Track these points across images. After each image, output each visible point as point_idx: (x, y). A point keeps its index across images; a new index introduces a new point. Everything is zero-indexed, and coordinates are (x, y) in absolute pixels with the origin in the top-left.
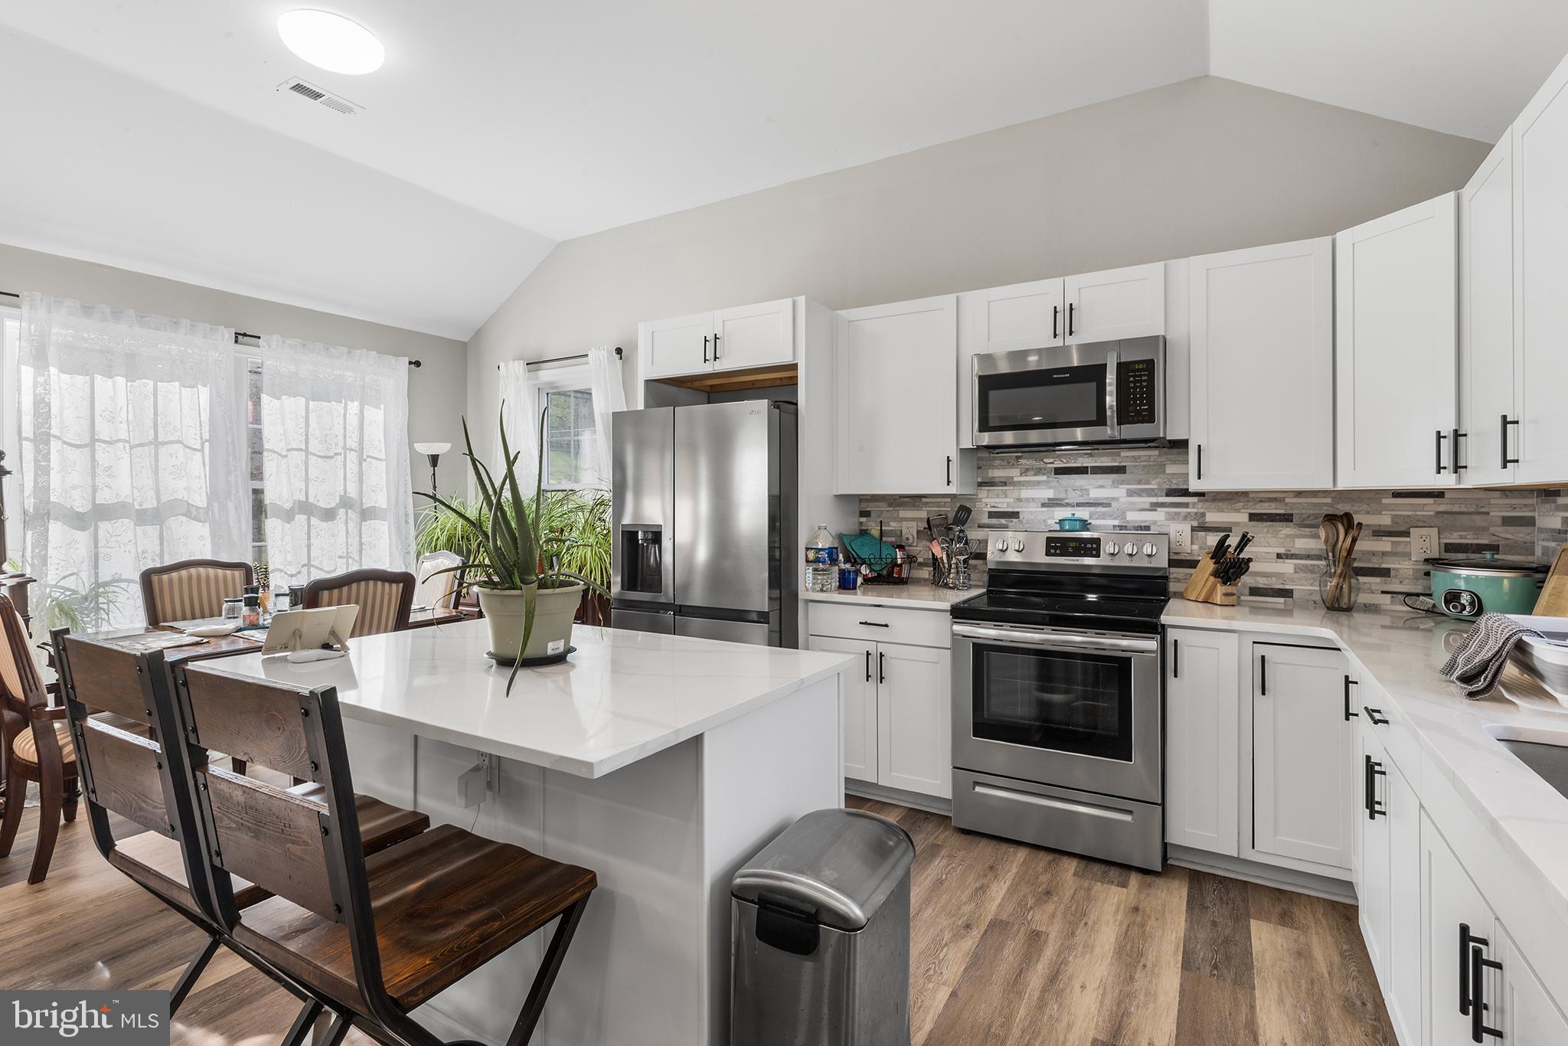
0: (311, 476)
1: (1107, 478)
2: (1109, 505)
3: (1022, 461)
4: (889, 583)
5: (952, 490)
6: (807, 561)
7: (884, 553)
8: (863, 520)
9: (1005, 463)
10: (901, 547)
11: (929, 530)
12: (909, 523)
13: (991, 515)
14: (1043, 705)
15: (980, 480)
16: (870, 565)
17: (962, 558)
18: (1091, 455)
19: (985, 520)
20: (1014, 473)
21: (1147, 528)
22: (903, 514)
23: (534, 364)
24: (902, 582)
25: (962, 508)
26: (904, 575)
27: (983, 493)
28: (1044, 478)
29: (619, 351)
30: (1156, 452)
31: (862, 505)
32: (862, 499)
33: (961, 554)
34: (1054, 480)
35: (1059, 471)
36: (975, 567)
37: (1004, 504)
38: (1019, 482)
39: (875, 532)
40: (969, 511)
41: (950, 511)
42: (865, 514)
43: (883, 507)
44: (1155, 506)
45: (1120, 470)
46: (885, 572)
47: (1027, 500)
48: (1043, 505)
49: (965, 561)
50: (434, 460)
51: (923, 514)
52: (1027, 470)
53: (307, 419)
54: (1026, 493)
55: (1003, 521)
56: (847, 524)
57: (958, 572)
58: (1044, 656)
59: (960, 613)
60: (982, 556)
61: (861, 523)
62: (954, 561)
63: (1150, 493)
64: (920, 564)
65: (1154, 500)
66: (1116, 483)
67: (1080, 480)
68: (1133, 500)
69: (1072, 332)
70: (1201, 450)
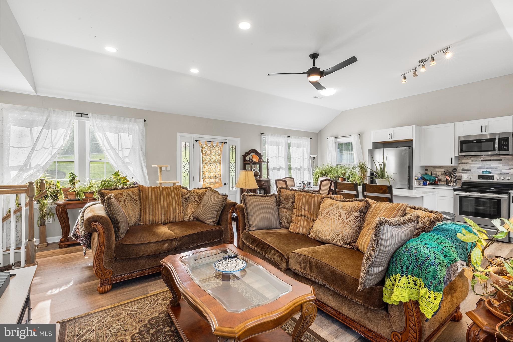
0: (297, 162)
1: (496, 162)
2: (497, 168)
3: (471, 158)
4: (434, 185)
5: (453, 165)
6: (415, 179)
7: (433, 178)
8: (426, 171)
9: (467, 159)
10: (437, 177)
11: (445, 173)
12: (439, 172)
13: (462, 170)
14: (476, 209)
15: (459, 162)
16: (429, 181)
17: (455, 179)
18: (491, 157)
19: (461, 171)
20: (469, 161)
21: (508, 173)
22: (437, 170)
23: (336, 138)
24: (437, 185)
25: (454, 169)
26: (438, 183)
27: (460, 165)
28: (478, 162)
29: (359, 135)
30: (511, 156)
31: (426, 168)
32: (425, 167)
33: (454, 179)
34: (481, 162)
35: (482, 161)
36: (458, 182)
37: (466, 167)
38: (471, 163)
39: (430, 174)
40: (456, 169)
41: (451, 170)
42: (427, 170)
43: (432, 168)
45: (500, 160)
46: (433, 182)
47: (473, 167)
48: (478, 168)
49: (456, 180)
50: (314, 158)
51: (443, 170)
52: (473, 160)
53: (296, 151)
54: (472, 165)
55: (466, 172)
56: (423, 172)
57: (453, 183)
58: (477, 199)
59: (455, 190)
60: (460, 180)
61: (425, 172)
62: (452, 180)
63: (509, 165)
64: (442, 181)
65: (510, 167)
66: (499, 163)
67: (488, 163)
68: (504, 167)
69: (486, 131)
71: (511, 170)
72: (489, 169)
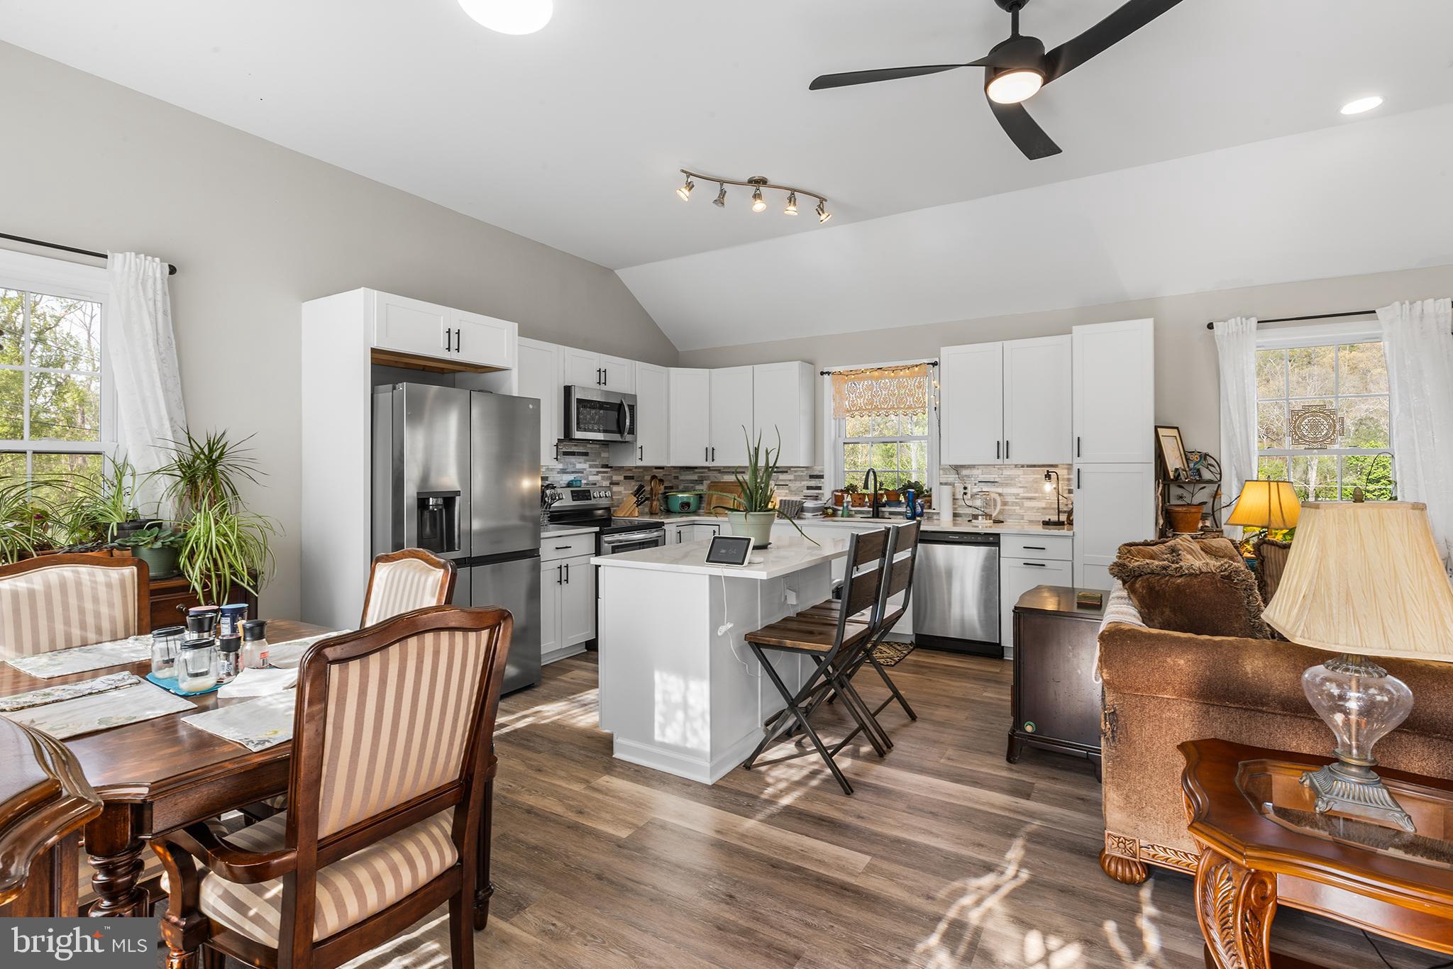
1: (582, 459)
2: (582, 473)
18: (576, 445)
21: (595, 484)
30: (598, 446)
34: (564, 459)
35: (566, 454)
44: (598, 473)
45: (586, 454)
63: (596, 466)
65: (598, 470)
66: (586, 461)
67: (572, 459)
68: (591, 469)
69: (605, 383)
70: (641, 448)
71: (598, 478)
72: (575, 475)
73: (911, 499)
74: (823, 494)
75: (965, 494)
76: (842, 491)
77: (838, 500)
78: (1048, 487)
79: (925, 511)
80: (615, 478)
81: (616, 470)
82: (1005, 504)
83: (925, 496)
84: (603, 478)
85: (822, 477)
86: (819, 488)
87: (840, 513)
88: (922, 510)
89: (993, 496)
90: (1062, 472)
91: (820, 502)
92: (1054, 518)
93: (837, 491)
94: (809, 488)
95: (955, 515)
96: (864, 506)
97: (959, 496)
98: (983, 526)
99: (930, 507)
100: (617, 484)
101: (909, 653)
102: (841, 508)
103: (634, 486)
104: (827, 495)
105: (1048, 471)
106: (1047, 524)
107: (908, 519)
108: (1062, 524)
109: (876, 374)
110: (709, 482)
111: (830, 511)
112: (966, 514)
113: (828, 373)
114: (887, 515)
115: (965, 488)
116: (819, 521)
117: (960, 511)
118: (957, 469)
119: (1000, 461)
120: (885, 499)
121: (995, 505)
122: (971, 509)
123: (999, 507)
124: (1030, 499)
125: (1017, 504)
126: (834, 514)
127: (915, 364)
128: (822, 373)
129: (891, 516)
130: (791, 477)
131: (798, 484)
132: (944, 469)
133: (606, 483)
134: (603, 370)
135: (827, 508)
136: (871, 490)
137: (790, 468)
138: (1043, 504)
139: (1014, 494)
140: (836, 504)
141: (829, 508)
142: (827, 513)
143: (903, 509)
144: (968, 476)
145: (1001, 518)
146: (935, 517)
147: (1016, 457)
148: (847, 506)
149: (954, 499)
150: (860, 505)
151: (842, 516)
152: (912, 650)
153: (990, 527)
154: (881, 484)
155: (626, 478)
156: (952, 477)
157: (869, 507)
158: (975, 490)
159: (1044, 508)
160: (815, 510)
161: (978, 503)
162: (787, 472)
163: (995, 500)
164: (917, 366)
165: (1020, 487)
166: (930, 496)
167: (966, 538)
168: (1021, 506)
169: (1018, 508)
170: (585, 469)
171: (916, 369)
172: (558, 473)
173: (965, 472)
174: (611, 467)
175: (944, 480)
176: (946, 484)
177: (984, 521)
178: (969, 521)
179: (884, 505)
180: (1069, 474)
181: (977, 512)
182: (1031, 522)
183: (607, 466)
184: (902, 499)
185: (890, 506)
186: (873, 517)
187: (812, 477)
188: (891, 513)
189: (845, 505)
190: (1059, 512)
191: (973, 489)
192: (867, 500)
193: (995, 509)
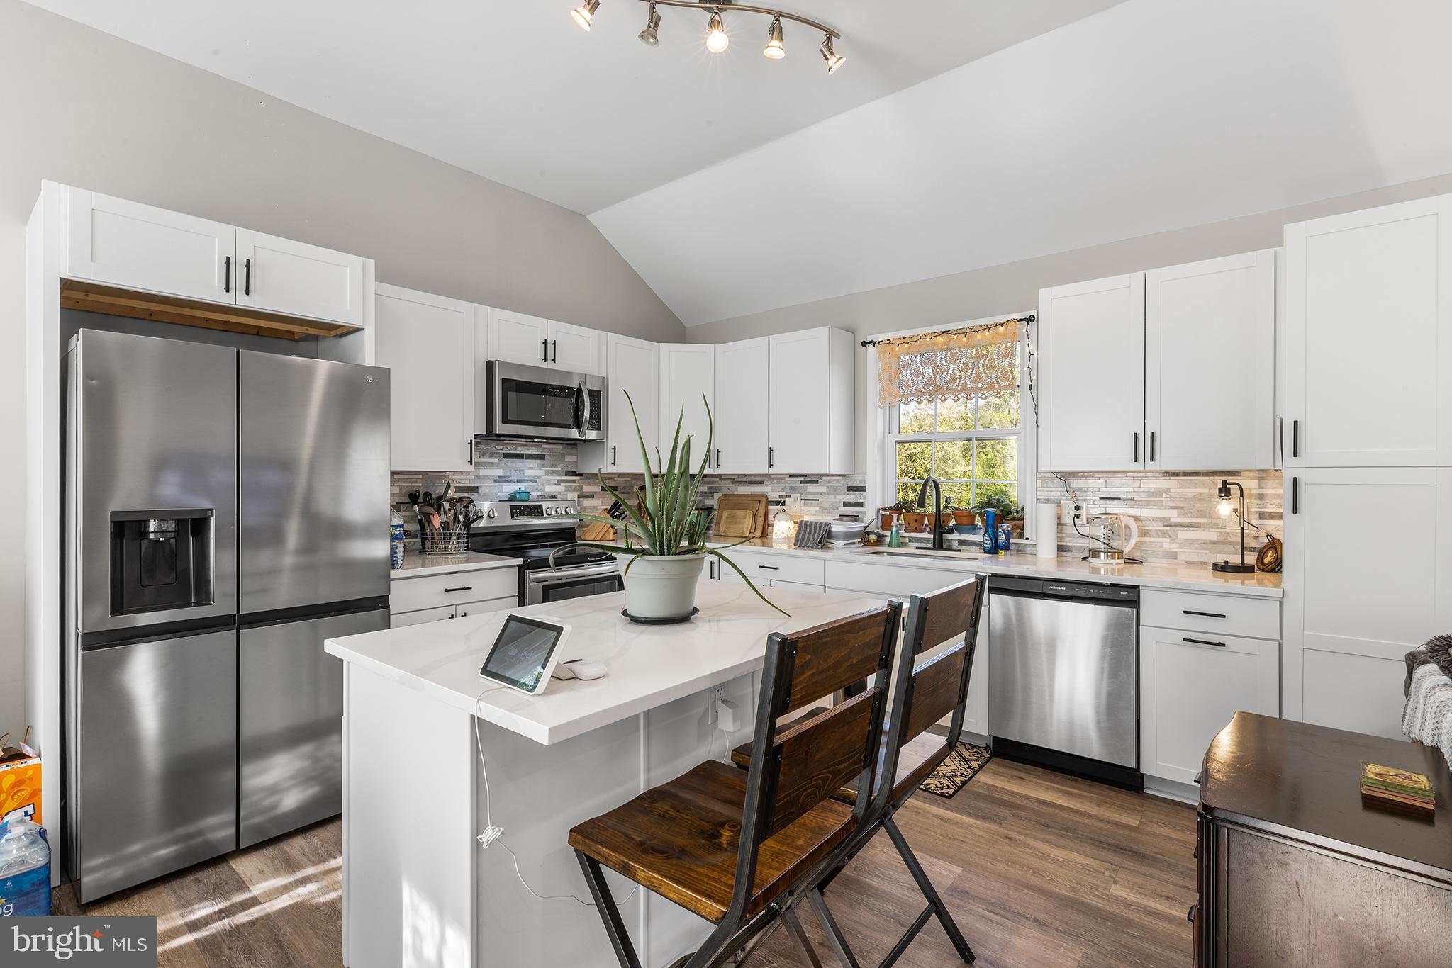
1: (534, 462)
2: (535, 481)
13: (457, 489)
18: (523, 445)
20: (476, 456)
21: (555, 497)
28: (496, 460)
30: (560, 447)
34: (503, 462)
35: (506, 456)
37: (467, 480)
38: (479, 463)
44: (559, 482)
45: (541, 457)
47: (484, 477)
52: (485, 454)
54: (483, 472)
55: (466, 495)
63: (557, 472)
65: (559, 478)
66: (540, 467)
67: (518, 463)
68: (549, 477)
69: (554, 360)
70: (614, 449)
71: (561, 488)
72: (519, 485)
73: (990, 522)
74: (865, 513)
75: (1077, 516)
76: (891, 509)
77: (886, 523)
78: (1225, 508)
79: (1012, 540)
80: (587, 489)
81: (587, 478)
82: (1144, 533)
83: (1013, 519)
84: (568, 489)
85: (863, 489)
86: (860, 505)
87: (888, 539)
88: (1008, 539)
89: (1125, 520)
90: (1250, 484)
91: (858, 524)
92: (1235, 559)
93: (884, 509)
94: (846, 504)
95: (1061, 549)
96: (922, 531)
97: (1068, 519)
98: (1107, 570)
99: (1021, 535)
100: (591, 496)
101: (982, 766)
102: (889, 533)
103: (610, 500)
104: (870, 514)
105: (1225, 483)
106: (1221, 568)
107: (986, 552)
108: (1250, 570)
109: (941, 339)
110: (720, 495)
111: (873, 538)
112: (1079, 548)
113: (873, 343)
114: (955, 545)
115: (1078, 508)
116: (856, 552)
117: (1069, 542)
118: (1065, 477)
119: (1138, 466)
120: (953, 522)
121: (1128, 537)
122: (1087, 540)
123: (1135, 538)
124: (1190, 526)
125: (1164, 534)
126: (880, 541)
127: (999, 322)
128: (864, 344)
129: (962, 547)
130: (823, 489)
131: (831, 499)
132: (1043, 479)
133: (574, 496)
134: (550, 341)
135: (868, 534)
136: (930, 508)
137: (821, 476)
138: (1212, 535)
139: (1160, 519)
140: (883, 527)
141: (873, 533)
142: (869, 540)
143: (979, 537)
144: (1080, 489)
145: (1137, 555)
146: (1029, 550)
147: (1167, 459)
148: (897, 531)
149: (1059, 524)
150: (917, 530)
151: (890, 545)
152: (988, 761)
153: (1120, 571)
154: (948, 500)
155: (603, 489)
156: (1056, 491)
157: (929, 533)
158: (1095, 511)
159: (1214, 543)
160: (848, 536)
161: (1099, 531)
162: (817, 482)
163: (1127, 527)
164: (1002, 324)
165: (1172, 508)
166: (1021, 519)
167: (1078, 591)
168: (1173, 538)
169: (1168, 540)
170: (539, 477)
171: (1002, 329)
172: (496, 481)
173: (1077, 483)
174: (581, 475)
175: (1041, 495)
176: (1048, 501)
177: (1110, 561)
178: (1084, 559)
179: (950, 531)
180: (1260, 487)
181: (1096, 545)
182: (1189, 563)
183: (574, 474)
184: (978, 521)
185: (960, 532)
186: (934, 548)
187: (850, 489)
188: (962, 543)
189: (894, 529)
190: (1243, 549)
191: (1089, 509)
192: (926, 521)
193: (1128, 541)
